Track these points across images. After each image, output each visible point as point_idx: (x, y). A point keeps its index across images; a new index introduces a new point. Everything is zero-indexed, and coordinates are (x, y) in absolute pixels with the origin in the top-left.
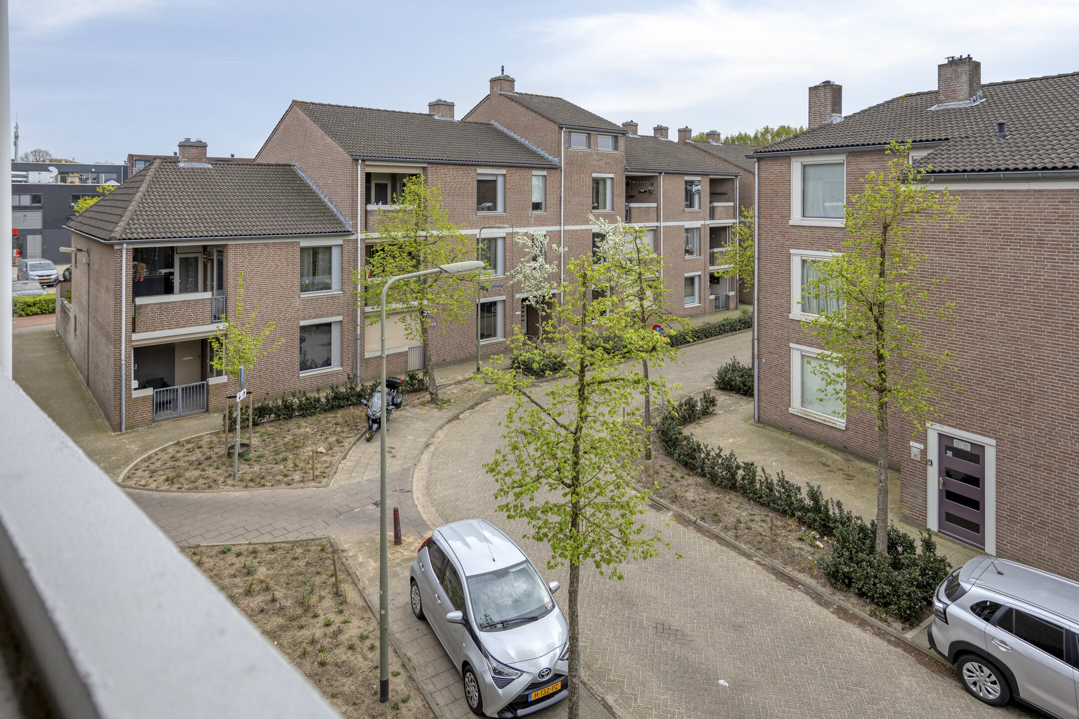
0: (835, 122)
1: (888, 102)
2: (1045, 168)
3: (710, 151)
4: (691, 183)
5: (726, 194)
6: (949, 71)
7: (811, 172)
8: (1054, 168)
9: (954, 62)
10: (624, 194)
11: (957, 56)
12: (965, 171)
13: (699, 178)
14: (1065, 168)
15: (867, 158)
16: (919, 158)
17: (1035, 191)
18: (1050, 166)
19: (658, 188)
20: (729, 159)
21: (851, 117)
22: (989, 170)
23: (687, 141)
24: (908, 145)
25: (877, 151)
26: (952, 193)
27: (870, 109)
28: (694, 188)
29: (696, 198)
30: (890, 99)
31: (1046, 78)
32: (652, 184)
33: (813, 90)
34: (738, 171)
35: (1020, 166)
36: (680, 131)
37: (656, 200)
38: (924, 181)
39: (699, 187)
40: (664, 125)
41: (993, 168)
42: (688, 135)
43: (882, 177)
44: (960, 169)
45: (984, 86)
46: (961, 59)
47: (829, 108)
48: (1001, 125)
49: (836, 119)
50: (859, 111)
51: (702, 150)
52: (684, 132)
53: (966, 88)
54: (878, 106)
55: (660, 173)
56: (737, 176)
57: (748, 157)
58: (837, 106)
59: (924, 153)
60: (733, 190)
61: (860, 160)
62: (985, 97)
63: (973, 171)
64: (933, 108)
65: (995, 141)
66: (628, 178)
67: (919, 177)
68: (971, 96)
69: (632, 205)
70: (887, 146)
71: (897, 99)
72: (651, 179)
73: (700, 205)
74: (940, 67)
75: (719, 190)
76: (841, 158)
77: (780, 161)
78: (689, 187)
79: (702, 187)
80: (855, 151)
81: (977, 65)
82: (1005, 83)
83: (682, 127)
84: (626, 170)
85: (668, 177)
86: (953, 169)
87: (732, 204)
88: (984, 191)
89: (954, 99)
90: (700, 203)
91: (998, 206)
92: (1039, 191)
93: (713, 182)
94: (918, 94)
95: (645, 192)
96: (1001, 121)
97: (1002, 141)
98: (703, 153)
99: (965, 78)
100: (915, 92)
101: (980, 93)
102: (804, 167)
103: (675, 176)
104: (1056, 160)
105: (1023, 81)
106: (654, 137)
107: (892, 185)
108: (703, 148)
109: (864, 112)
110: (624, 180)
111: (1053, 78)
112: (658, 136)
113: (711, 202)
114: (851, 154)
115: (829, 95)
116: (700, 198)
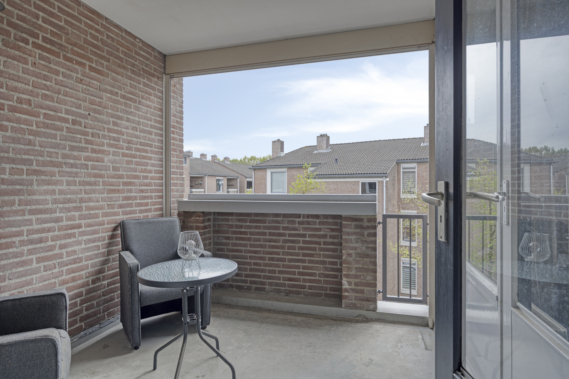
0: (282, 156)
1: (300, 149)
2: (349, 174)
3: (226, 166)
4: (218, 180)
5: (234, 185)
6: (320, 138)
7: (274, 174)
8: (351, 174)
9: (322, 136)
10: (189, 185)
11: (322, 134)
12: (326, 175)
13: (222, 178)
14: (354, 174)
15: (294, 170)
16: (312, 170)
17: (346, 182)
18: (350, 173)
19: (204, 182)
20: (234, 170)
21: (287, 154)
22: (333, 175)
23: (215, 161)
24: (310, 165)
25: (298, 167)
26: (324, 182)
27: (294, 151)
28: (220, 183)
29: (221, 187)
30: (300, 148)
31: (349, 143)
32: (202, 181)
33: (274, 142)
34: (239, 175)
35: (342, 173)
36: (212, 156)
37: (204, 188)
38: (315, 178)
39: (223, 182)
40: (205, 153)
41: (334, 174)
42: (216, 158)
43: (302, 176)
44: (325, 174)
45: (330, 145)
46: (324, 135)
47: (280, 150)
48: (336, 159)
49: (282, 154)
50: (290, 152)
51: (222, 165)
52: (214, 157)
53: (325, 145)
54: (297, 150)
55: (206, 175)
56: (238, 177)
57: (250, 168)
58: (282, 150)
59: (313, 168)
60: (237, 184)
61: (292, 170)
62: (331, 149)
63: (329, 175)
64: (315, 152)
65: (335, 165)
66: (191, 177)
67: (313, 176)
68: (327, 148)
69: (193, 190)
70: (303, 165)
71: (303, 148)
72: (201, 178)
73: (223, 190)
74: (317, 137)
75: (231, 184)
76: (285, 170)
77: (262, 170)
78: (218, 182)
79: (224, 182)
80: (290, 167)
81: (329, 137)
82: (337, 144)
83: (213, 154)
84: (190, 174)
85: (209, 177)
86: (323, 174)
87: (236, 190)
88: (332, 182)
89: (322, 149)
90: (223, 189)
91: (336, 187)
92: (347, 182)
93: (228, 180)
94: (310, 146)
95: (198, 184)
96: (336, 158)
97: (337, 165)
98: (223, 167)
99: (325, 142)
100: (309, 146)
101: (329, 147)
102: (272, 173)
103: (212, 177)
104: (351, 171)
105: (342, 144)
106: (201, 159)
107: (305, 179)
108: (223, 164)
109: (292, 152)
110: (189, 178)
111: (351, 143)
112: (202, 158)
113: (228, 189)
114: (289, 168)
115: (280, 145)
116: (223, 187)
